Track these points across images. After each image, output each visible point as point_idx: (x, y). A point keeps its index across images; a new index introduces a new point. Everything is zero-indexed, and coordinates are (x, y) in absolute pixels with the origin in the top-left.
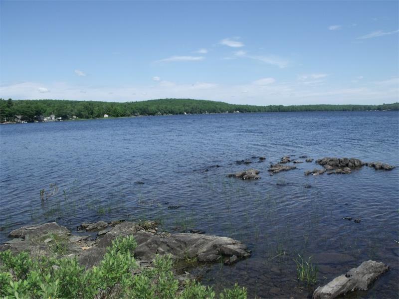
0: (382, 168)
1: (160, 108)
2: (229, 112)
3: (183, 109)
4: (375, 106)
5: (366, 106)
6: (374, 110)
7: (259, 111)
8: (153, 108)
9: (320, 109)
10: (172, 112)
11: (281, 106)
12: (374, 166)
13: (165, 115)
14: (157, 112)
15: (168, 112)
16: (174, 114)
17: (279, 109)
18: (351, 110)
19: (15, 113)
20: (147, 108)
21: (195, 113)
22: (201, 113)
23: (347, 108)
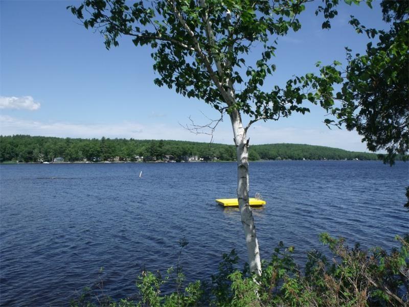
1: (280, 153)
2: (348, 159)
3: (302, 155)
8: (273, 152)
10: (291, 157)
13: (284, 160)
14: (277, 157)
15: (287, 157)
16: (293, 159)
19: (165, 154)
20: (268, 152)
21: (314, 159)
22: (320, 159)
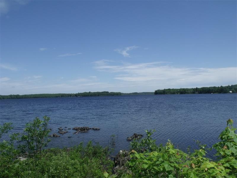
0: (96, 129)
4: (74, 94)
5: (69, 94)
6: (73, 96)
7: (3, 98)
9: (42, 97)
11: (18, 95)
12: (93, 129)
17: (17, 97)
18: (61, 96)
23: (58, 96)
